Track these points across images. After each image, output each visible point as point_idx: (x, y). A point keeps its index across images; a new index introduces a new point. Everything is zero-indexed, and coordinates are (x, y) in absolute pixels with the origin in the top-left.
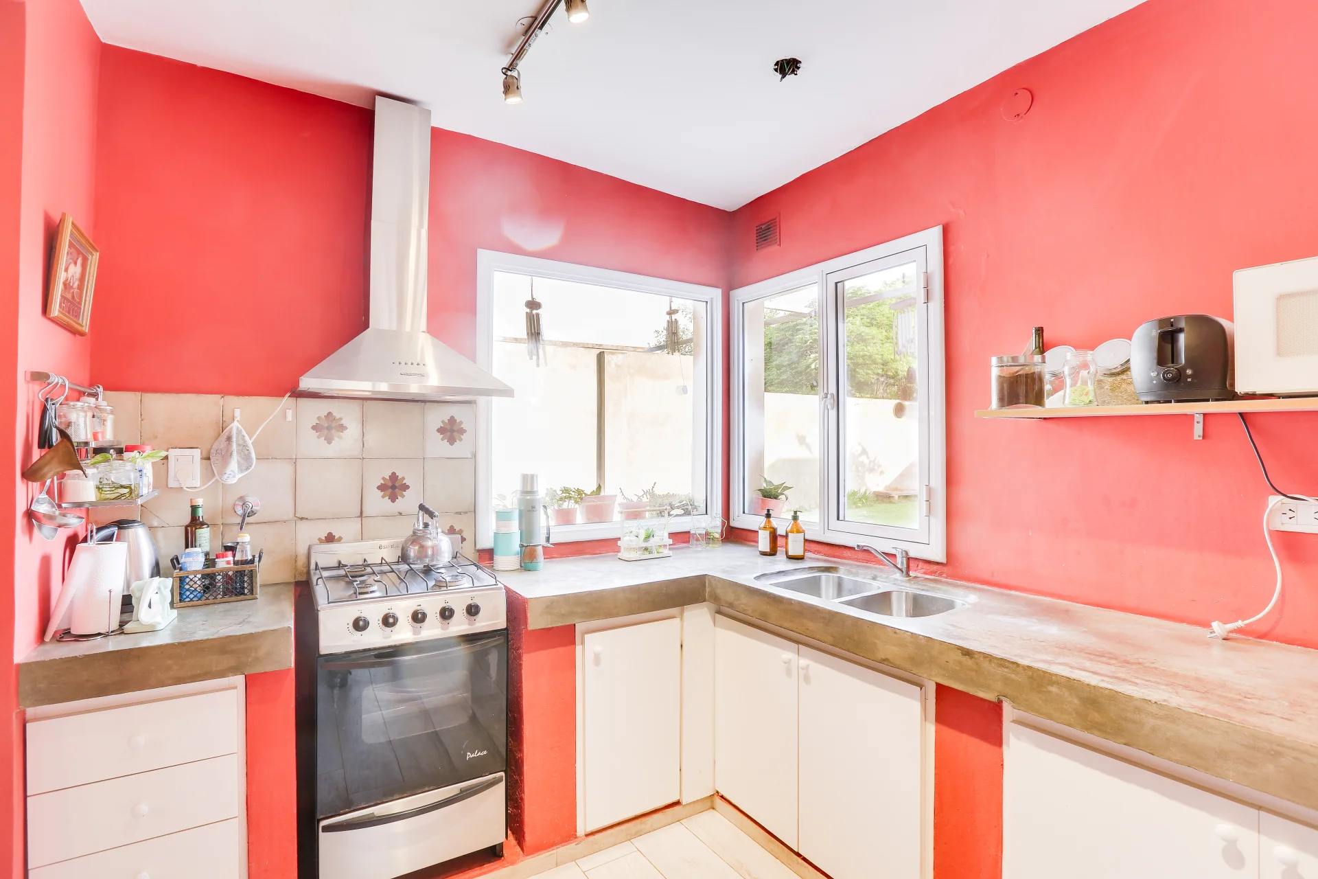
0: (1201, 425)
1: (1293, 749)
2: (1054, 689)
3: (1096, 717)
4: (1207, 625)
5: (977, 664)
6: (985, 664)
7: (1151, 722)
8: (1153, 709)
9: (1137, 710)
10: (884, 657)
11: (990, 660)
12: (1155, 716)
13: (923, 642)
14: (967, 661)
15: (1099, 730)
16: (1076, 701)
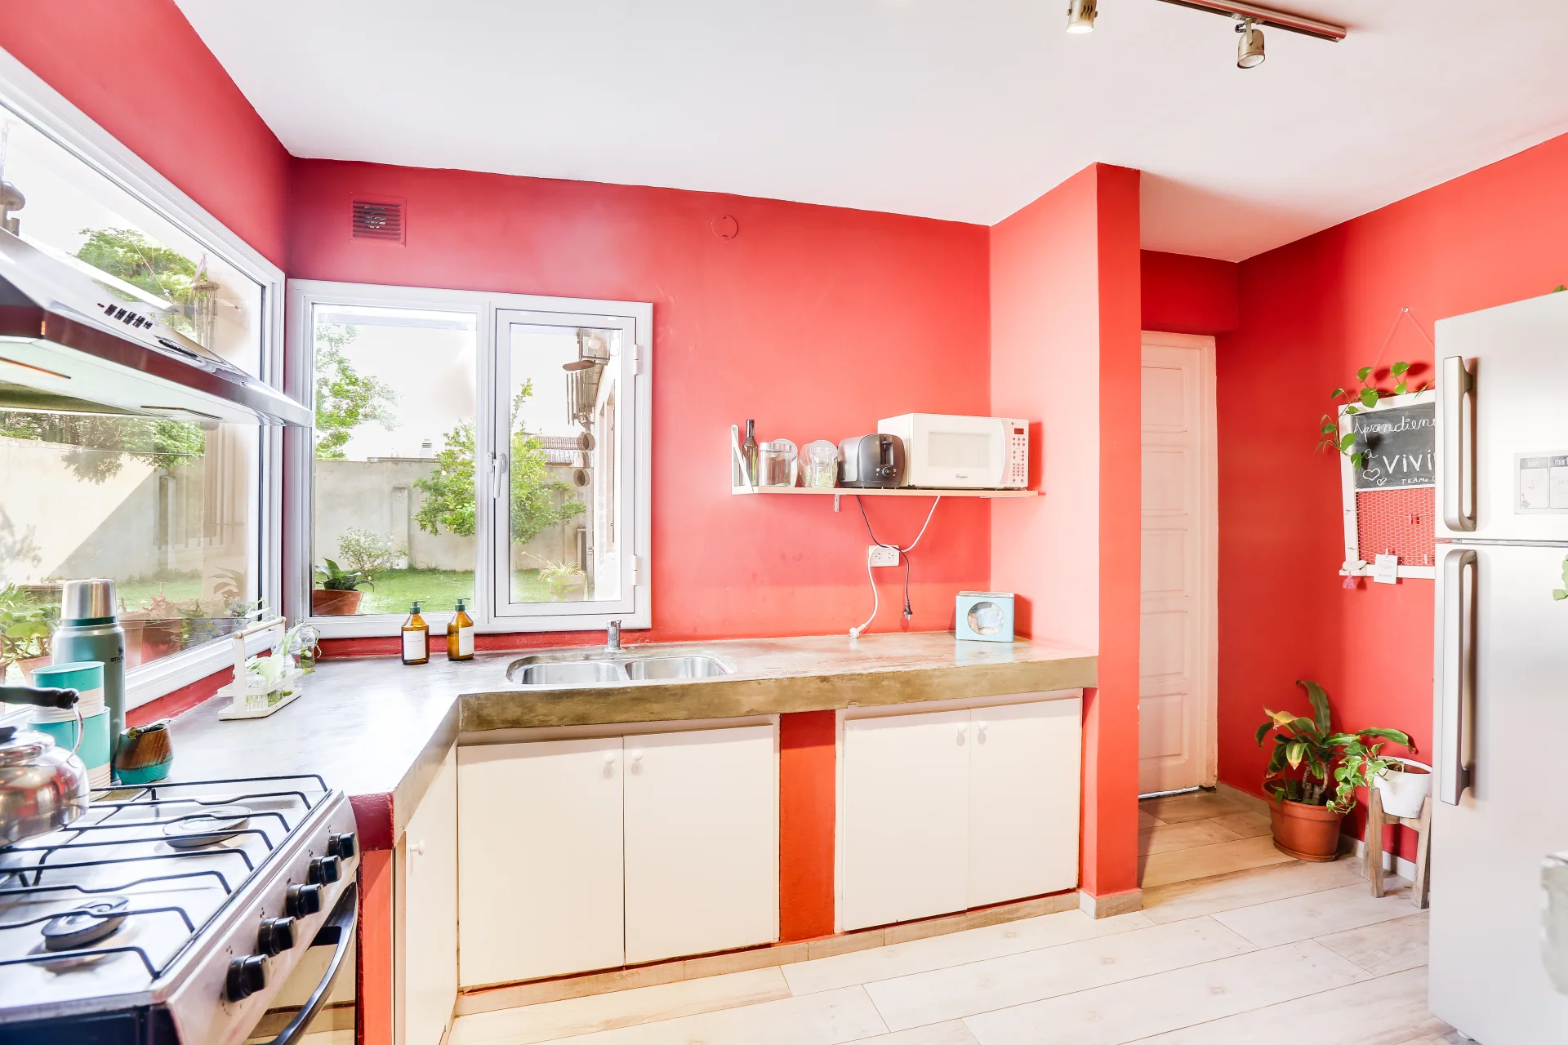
0: (838, 502)
1: (991, 669)
2: (885, 683)
3: (909, 690)
4: (847, 632)
5: (832, 685)
6: (839, 684)
7: (936, 681)
8: (937, 673)
9: (930, 677)
10: (748, 709)
11: (842, 679)
12: (940, 677)
13: (787, 683)
14: (825, 685)
15: (912, 698)
16: (898, 685)
